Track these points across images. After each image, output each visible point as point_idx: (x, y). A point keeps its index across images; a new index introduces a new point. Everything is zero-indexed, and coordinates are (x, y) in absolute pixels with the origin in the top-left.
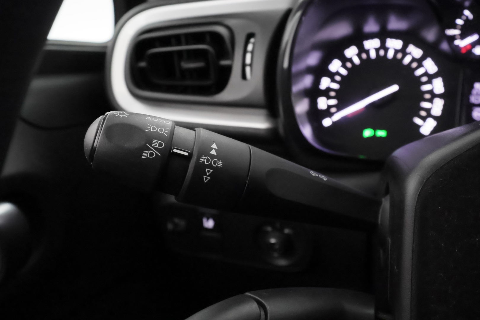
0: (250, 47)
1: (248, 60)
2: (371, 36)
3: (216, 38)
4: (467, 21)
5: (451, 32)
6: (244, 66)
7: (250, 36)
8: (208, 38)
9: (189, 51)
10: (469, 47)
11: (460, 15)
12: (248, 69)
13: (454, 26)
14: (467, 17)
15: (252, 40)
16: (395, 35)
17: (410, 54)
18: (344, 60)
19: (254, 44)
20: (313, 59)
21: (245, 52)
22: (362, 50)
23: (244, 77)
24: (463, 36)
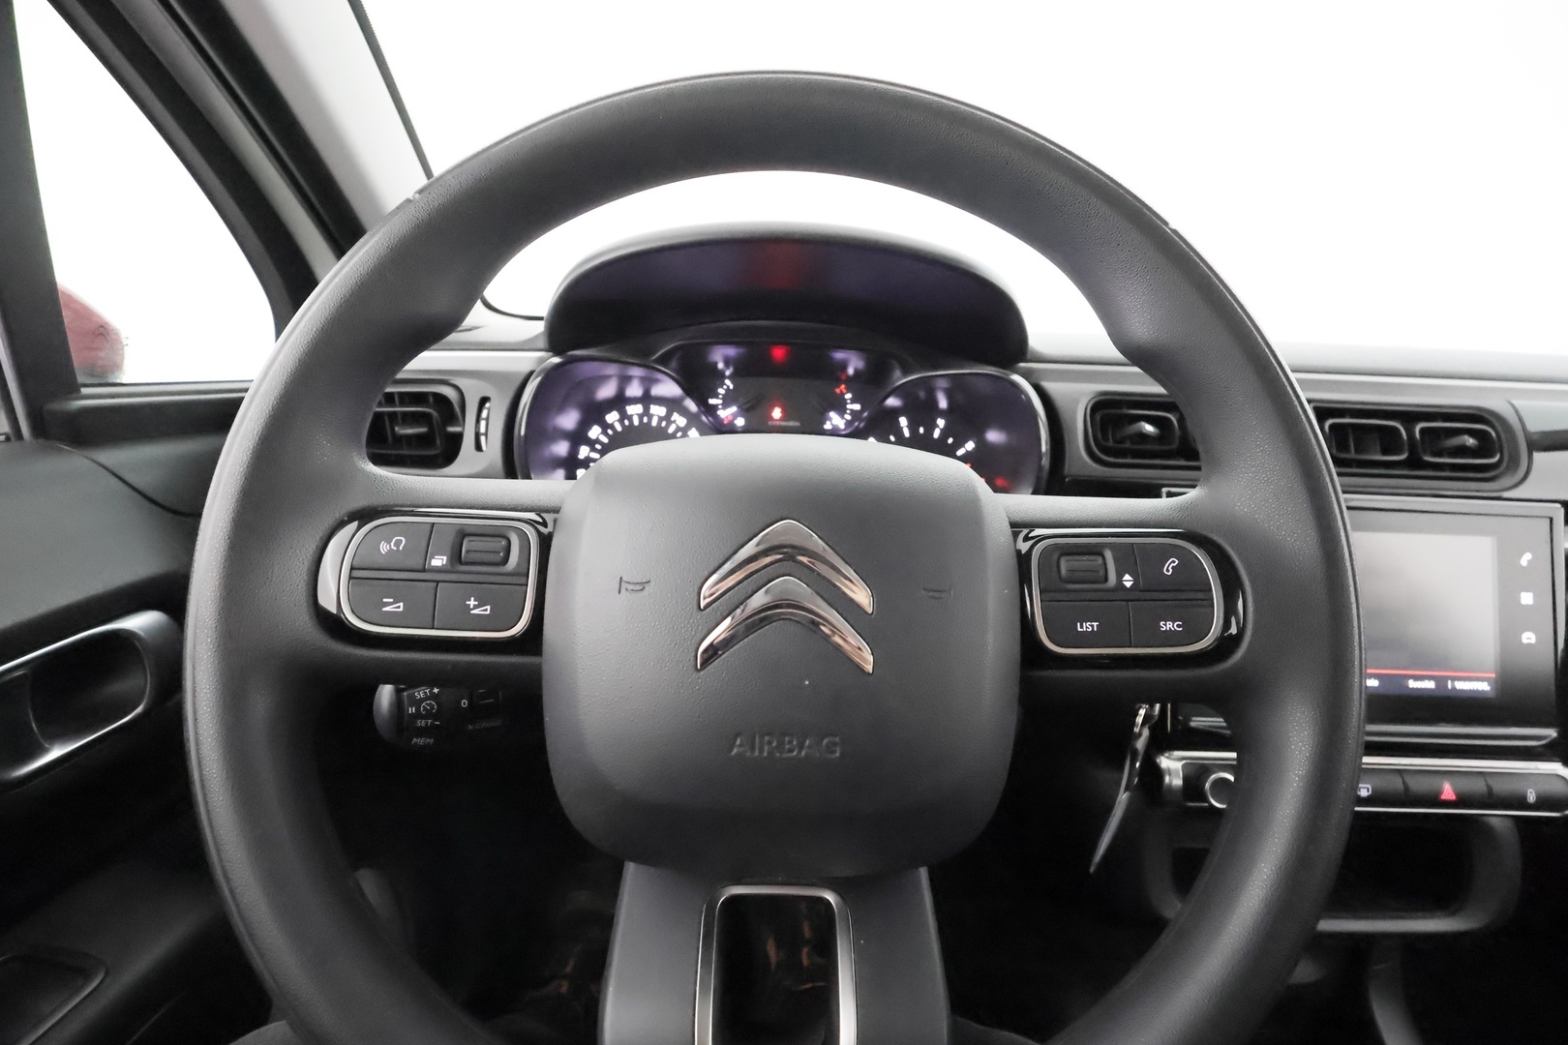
0: (484, 414)
1: (483, 430)
2: (634, 401)
3: (442, 401)
4: (728, 389)
5: (712, 401)
6: (477, 435)
7: (484, 400)
8: (431, 399)
9: (405, 414)
10: (731, 418)
11: (722, 384)
12: (483, 438)
13: (716, 396)
14: (728, 387)
15: (487, 405)
16: (660, 401)
17: (674, 422)
18: (605, 426)
19: (489, 409)
20: (569, 420)
21: (478, 421)
22: (624, 416)
23: (478, 447)
24: (725, 405)
